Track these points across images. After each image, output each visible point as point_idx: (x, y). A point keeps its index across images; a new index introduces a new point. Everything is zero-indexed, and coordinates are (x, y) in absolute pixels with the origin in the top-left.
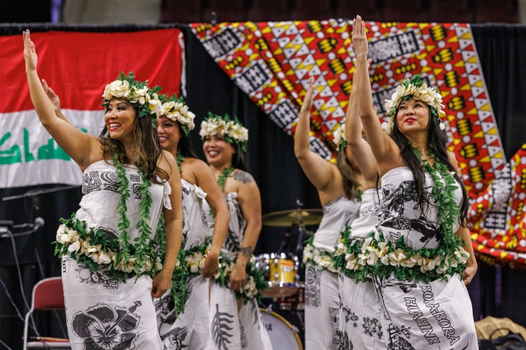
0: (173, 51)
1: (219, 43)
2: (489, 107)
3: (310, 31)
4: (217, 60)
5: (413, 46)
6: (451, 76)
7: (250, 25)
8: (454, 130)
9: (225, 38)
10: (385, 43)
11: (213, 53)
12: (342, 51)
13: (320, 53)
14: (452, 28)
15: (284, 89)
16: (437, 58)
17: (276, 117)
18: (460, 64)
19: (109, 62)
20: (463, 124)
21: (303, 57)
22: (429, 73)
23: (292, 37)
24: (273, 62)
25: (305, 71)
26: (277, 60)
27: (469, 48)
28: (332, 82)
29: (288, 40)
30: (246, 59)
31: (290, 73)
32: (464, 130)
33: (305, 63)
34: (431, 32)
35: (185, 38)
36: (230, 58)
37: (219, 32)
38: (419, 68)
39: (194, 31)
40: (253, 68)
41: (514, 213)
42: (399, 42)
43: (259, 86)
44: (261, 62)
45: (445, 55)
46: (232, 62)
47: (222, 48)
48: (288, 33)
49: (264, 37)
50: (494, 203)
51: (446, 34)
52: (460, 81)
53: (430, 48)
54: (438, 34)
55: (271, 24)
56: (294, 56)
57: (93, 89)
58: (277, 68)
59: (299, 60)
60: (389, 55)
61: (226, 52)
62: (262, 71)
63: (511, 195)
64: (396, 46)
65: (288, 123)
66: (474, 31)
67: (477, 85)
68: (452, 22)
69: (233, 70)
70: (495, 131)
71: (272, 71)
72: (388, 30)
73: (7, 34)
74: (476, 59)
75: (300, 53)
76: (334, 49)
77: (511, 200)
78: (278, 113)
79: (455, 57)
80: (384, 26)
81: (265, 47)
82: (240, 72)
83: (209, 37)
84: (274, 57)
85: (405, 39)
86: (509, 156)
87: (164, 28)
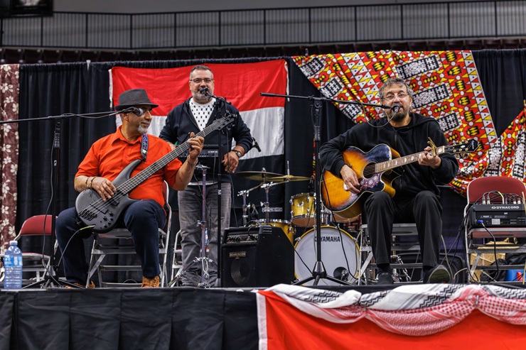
0: (281, 73)
1: (310, 67)
2: (485, 102)
3: (368, 58)
4: (309, 78)
5: (435, 65)
6: (460, 83)
7: (330, 55)
8: (463, 118)
9: (314, 64)
10: (417, 64)
11: (306, 74)
12: (389, 69)
13: (375, 71)
14: (460, 53)
15: (352, 94)
16: (451, 73)
17: (347, 112)
18: (466, 76)
19: (241, 82)
20: (468, 114)
21: (364, 74)
22: (445, 82)
23: (356, 62)
24: (344, 78)
25: (365, 83)
26: (347, 77)
27: (471, 66)
29: (354, 64)
30: (327, 76)
31: (356, 84)
32: (469, 118)
33: (365, 78)
34: (446, 56)
35: (288, 65)
36: (317, 77)
37: (310, 61)
38: (439, 79)
39: (294, 60)
40: (331, 82)
41: (503, 170)
42: (426, 63)
43: (336, 93)
44: (336, 78)
45: (456, 70)
46: (318, 79)
47: (312, 70)
48: (354, 59)
49: (338, 62)
50: (490, 163)
51: (456, 57)
52: (466, 87)
53: (446, 66)
54: (451, 57)
55: (343, 55)
56: (357, 74)
58: (347, 82)
59: (361, 76)
60: (419, 71)
61: (314, 73)
62: (337, 83)
63: (501, 158)
64: (424, 66)
65: (354, 116)
66: (475, 55)
67: (477, 89)
68: (460, 49)
69: (319, 84)
70: (490, 118)
71: (344, 83)
72: (418, 55)
73: (178, 67)
74: (476, 72)
75: (361, 72)
76: (384, 68)
77: (501, 161)
78: (348, 110)
79: (462, 72)
80: (416, 53)
81: (339, 69)
82: (324, 85)
83: (303, 64)
84: (345, 74)
85: (430, 61)
86: (499, 134)
87: (275, 59)
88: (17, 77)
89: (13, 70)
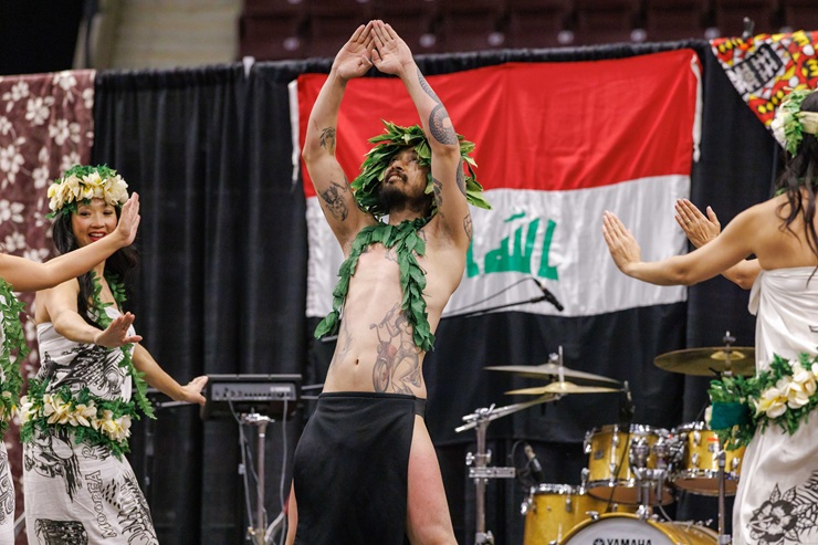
0: (684, 85)
1: (753, 68)
4: (746, 97)
7: (800, 36)
9: (762, 60)
11: (741, 86)
19: (590, 110)
35: (702, 63)
36: (767, 94)
37: (751, 52)
39: (715, 51)
46: (770, 100)
47: (758, 77)
57: (567, 154)
61: (763, 83)
69: (771, 114)
83: (737, 60)
87: (670, 49)
88: (89, 104)
89: (79, 87)
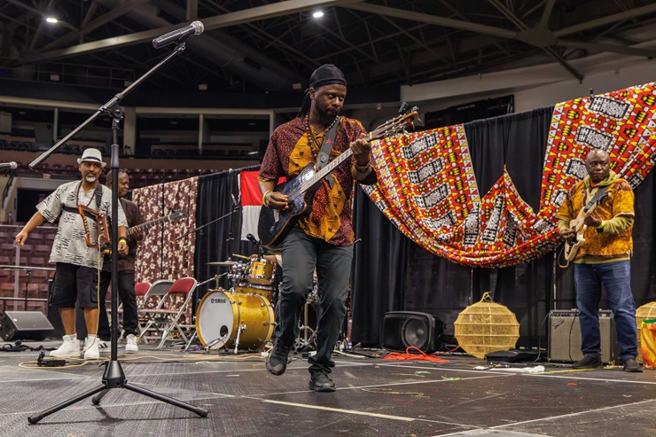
2: (472, 171)
3: (385, 143)
5: (434, 142)
6: (452, 156)
8: (453, 187)
10: (419, 142)
12: (397, 151)
13: (388, 153)
14: (454, 128)
16: (445, 147)
18: (457, 148)
20: (459, 183)
21: (381, 157)
22: (441, 156)
25: (380, 165)
27: (463, 138)
28: (391, 169)
29: (375, 149)
32: (460, 187)
33: (381, 160)
34: (443, 132)
38: (436, 153)
42: (426, 141)
45: (449, 144)
50: (466, 228)
51: (450, 131)
53: (442, 141)
54: (447, 132)
59: (379, 159)
60: (421, 149)
63: (479, 223)
64: (425, 144)
66: (466, 127)
67: (466, 159)
68: (454, 124)
70: (476, 185)
72: (422, 135)
74: (466, 143)
76: (394, 150)
79: (455, 144)
80: (420, 133)
85: (431, 138)
88: (197, 186)
89: (195, 181)
